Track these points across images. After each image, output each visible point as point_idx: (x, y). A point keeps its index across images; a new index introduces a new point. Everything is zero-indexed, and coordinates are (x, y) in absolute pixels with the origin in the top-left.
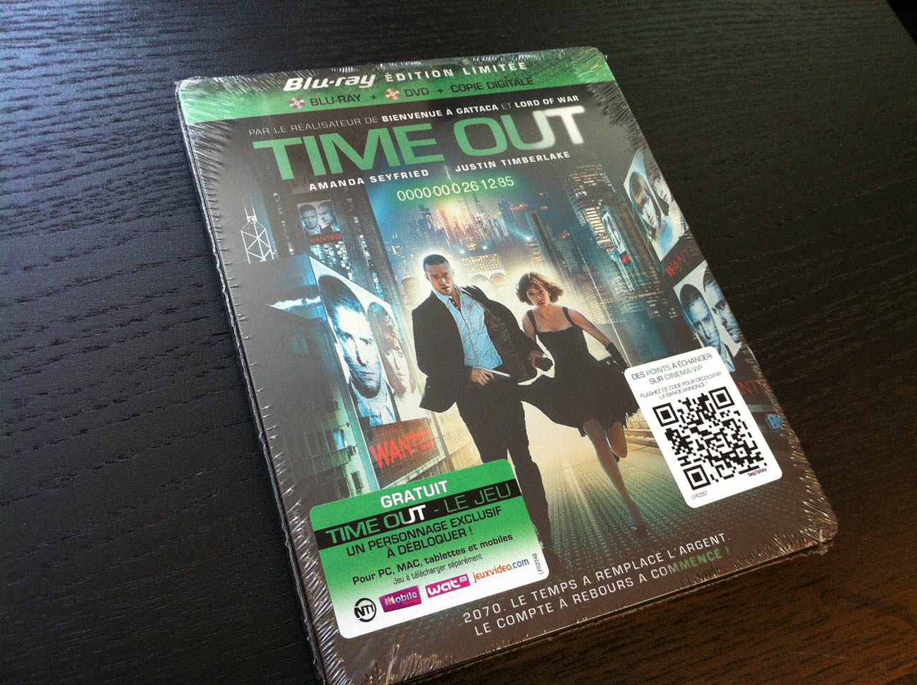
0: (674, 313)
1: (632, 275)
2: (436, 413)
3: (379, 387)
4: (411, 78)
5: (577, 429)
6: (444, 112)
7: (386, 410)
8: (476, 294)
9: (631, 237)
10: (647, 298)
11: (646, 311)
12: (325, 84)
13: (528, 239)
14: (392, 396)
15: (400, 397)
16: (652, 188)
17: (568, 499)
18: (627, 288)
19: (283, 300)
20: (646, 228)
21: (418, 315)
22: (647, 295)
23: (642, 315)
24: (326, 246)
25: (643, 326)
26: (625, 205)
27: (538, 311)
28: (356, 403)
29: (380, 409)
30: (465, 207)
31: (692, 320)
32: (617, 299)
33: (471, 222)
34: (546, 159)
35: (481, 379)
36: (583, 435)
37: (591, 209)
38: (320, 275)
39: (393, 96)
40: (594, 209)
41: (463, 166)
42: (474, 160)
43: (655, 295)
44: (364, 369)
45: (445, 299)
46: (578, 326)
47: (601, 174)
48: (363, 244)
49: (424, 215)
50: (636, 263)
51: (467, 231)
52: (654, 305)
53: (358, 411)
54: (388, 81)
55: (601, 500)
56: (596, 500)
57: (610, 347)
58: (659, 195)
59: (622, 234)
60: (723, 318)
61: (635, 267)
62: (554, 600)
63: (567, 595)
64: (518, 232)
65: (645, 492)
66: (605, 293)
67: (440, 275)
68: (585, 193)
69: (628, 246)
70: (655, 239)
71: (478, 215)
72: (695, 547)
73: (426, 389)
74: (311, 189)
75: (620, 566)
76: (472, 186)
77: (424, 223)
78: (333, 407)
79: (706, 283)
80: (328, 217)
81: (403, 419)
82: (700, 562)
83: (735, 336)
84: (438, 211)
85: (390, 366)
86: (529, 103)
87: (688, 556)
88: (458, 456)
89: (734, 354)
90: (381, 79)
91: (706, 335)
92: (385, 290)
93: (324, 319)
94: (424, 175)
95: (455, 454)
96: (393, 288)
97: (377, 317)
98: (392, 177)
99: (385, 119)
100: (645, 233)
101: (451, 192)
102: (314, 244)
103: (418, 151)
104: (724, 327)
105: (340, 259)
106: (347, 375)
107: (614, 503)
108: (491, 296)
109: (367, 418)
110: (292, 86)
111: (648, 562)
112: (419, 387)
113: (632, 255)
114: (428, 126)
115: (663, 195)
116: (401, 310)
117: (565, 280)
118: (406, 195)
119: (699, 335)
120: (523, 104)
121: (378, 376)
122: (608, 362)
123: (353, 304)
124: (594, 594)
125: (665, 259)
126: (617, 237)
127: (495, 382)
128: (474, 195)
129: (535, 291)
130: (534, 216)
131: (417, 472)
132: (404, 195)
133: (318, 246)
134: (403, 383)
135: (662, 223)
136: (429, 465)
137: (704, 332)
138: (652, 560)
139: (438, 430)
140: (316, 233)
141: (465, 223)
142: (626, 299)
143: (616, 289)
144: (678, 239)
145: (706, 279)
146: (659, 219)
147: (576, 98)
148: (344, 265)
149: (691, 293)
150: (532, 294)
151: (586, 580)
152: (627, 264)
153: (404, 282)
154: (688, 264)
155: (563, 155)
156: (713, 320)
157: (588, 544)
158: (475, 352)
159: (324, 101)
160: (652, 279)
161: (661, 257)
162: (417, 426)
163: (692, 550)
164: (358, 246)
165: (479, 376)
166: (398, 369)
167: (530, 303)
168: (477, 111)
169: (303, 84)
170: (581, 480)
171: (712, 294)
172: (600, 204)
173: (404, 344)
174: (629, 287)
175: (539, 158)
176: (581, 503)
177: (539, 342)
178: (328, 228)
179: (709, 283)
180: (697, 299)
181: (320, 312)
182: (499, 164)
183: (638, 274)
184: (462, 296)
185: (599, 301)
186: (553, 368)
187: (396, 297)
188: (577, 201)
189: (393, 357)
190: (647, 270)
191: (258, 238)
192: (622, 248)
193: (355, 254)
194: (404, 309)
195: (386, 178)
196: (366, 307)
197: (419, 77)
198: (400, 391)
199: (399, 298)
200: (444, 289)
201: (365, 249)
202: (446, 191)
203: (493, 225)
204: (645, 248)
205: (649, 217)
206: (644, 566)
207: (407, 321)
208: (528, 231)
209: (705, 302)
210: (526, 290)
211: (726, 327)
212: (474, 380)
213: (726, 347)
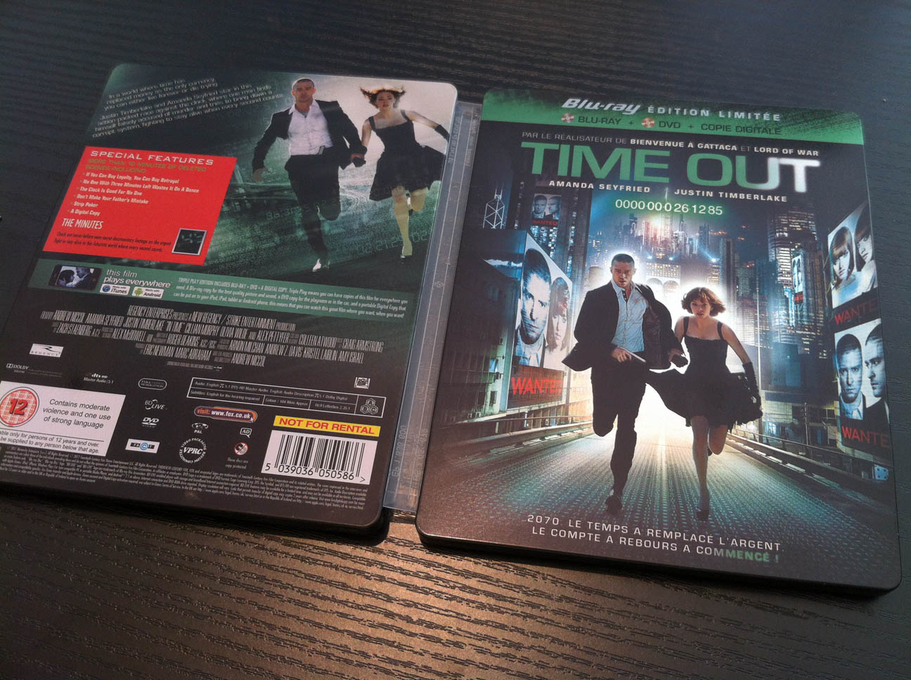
0: (825, 355)
1: (799, 313)
2: (572, 370)
3: (537, 339)
4: (670, 113)
5: (685, 419)
6: (686, 145)
7: (535, 356)
8: (646, 293)
9: (813, 280)
10: (804, 336)
11: (797, 346)
12: (596, 107)
13: (714, 260)
14: (544, 348)
15: (550, 351)
16: (856, 244)
17: (651, 468)
18: (789, 323)
19: (495, 259)
20: (832, 277)
21: (591, 296)
22: (805, 333)
23: (791, 348)
24: (543, 228)
25: (788, 357)
26: (821, 253)
27: (694, 320)
28: (516, 345)
29: (532, 356)
30: (669, 223)
31: (840, 366)
32: (774, 329)
33: (668, 236)
34: (762, 199)
35: (620, 356)
36: (688, 425)
37: (786, 249)
38: (529, 248)
39: (648, 124)
40: (788, 249)
41: (682, 191)
42: (695, 187)
43: (813, 335)
44: (532, 323)
45: (618, 290)
46: (725, 341)
47: (810, 222)
48: (572, 233)
49: (632, 222)
50: (808, 304)
51: (662, 242)
52: (808, 343)
53: (515, 350)
54: (649, 112)
55: (679, 478)
56: (674, 476)
57: (748, 366)
58: (860, 252)
59: (806, 276)
60: (872, 372)
61: (804, 307)
62: (604, 535)
63: (616, 535)
64: (706, 253)
65: (722, 486)
66: (765, 321)
67: (623, 271)
68: (786, 234)
69: (806, 288)
70: (836, 289)
71: (677, 232)
72: (747, 544)
73: (573, 351)
74: (550, 184)
75: (671, 532)
76: (684, 208)
77: (628, 228)
78: (498, 342)
79: (871, 338)
80: (554, 208)
81: (544, 367)
82: (746, 558)
83: (877, 391)
84: (644, 221)
85: (553, 327)
86: (769, 150)
87: (738, 548)
88: (575, 406)
89: (869, 404)
90: (643, 110)
91: (847, 382)
92: (573, 271)
93: (519, 279)
94: (645, 191)
95: (574, 404)
96: (580, 271)
97: (559, 289)
98: (618, 188)
99: (633, 141)
100: (829, 280)
101: (663, 209)
102: (535, 225)
103: (649, 172)
104: (870, 380)
105: (549, 239)
106: (518, 323)
107: (690, 485)
108: (659, 296)
109: (519, 358)
110: (570, 105)
111: (698, 539)
112: (568, 348)
113: (807, 296)
114: (667, 153)
115: (864, 253)
116: (579, 290)
117: (732, 301)
118: (623, 204)
119: (841, 379)
120: (763, 150)
121: (540, 331)
122: (739, 377)
123: (545, 275)
124: (639, 543)
125: (838, 307)
126: (800, 278)
127: (631, 363)
128: (682, 216)
129: (699, 303)
130: (728, 244)
131: (539, 407)
132: (621, 204)
133: (537, 227)
134: (557, 341)
135: (852, 277)
136: (550, 405)
137: (848, 378)
138: (702, 539)
139: (569, 383)
140: (540, 217)
141: (663, 235)
142: (783, 331)
143: (777, 320)
144: (861, 294)
145: (874, 335)
146: (849, 273)
147: (816, 153)
148: (550, 245)
149: (851, 342)
150: (695, 305)
151: (637, 531)
152: (798, 302)
153: (591, 269)
154: (860, 317)
155: (780, 199)
156: (862, 371)
157: (652, 506)
158: (624, 335)
159: (589, 120)
160: (816, 321)
161: (835, 305)
162: (553, 375)
163: (743, 545)
164: (567, 233)
165: (619, 354)
166: (558, 330)
167: (690, 311)
168: (716, 148)
169: (579, 104)
170: (669, 458)
171: (871, 349)
172: (796, 247)
173: (571, 314)
174: (791, 321)
175: (756, 197)
176: (661, 475)
177: (683, 343)
178: (551, 216)
179: (874, 339)
180: (854, 349)
181: (518, 275)
182: (716, 195)
183: (805, 313)
184: (634, 291)
185: (756, 325)
186: (686, 367)
187: (580, 278)
188: (776, 239)
189: (559, 321)
190: (816, 312)
191: (496, 211)
192: (800, 288)
193: (562, 240)
194: (582, 288)
195: (612, 187)
196: (553, 279)
197: (677, 113)
198: (552, 346)
199: (582, 280)
200: (621, 282)
201: (572, 237)
202: (658, 207)
203: (687, 242)
204: (823, 294)
205: (840, 268)
206: (694, 541)
207: (580, 297)
208: (717, 255)
209: (861, 354)
210: (692, 301)
211: (872, 380)
212: (614, 356)
213: (864, 397)
